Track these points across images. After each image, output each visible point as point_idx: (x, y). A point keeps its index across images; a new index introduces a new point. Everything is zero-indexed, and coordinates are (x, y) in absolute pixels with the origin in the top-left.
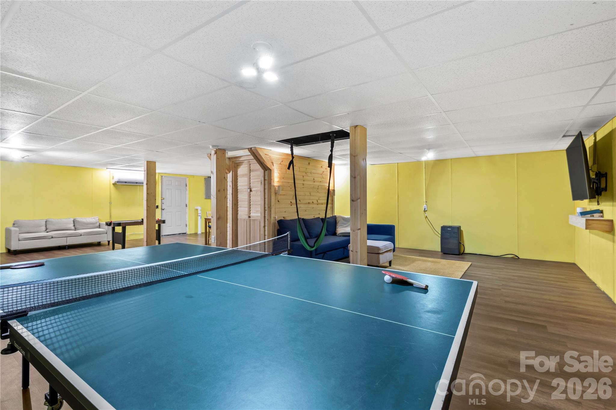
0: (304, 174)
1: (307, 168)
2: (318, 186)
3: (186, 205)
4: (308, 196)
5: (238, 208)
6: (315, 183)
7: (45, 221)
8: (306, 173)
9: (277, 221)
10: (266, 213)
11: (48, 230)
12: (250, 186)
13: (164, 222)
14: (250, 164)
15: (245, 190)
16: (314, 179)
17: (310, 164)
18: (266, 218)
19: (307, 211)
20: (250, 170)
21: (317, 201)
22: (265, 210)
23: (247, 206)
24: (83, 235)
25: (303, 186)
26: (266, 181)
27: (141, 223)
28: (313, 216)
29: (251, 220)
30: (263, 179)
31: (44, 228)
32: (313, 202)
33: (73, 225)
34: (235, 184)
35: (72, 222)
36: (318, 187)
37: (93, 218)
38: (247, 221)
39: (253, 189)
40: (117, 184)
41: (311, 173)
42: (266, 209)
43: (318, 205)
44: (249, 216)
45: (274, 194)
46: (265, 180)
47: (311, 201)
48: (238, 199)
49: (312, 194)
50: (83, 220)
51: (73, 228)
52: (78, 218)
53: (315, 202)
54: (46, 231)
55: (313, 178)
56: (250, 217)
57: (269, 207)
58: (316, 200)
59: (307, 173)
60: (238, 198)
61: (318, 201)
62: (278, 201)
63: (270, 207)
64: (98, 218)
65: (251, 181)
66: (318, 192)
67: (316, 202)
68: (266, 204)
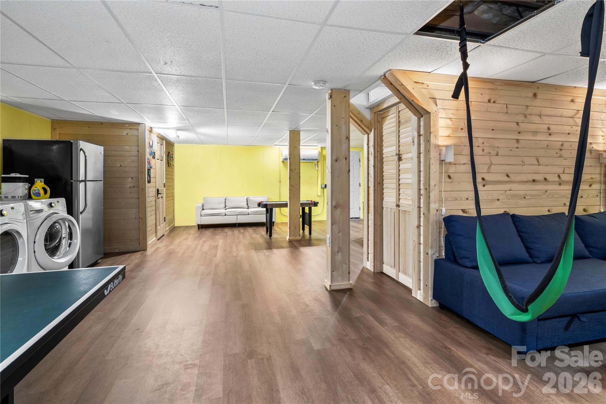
0: (520, 118)
1: (527, 106)
2: (561, 143)
3: (360, 184)
4: (532, 165)
5: (383, 189)
6: (551, 138)
7: (225, 198)
8: (526, 117)
9: (443, 217)
10: (422, 201)
11: (226, 208)
12: (399, 151)
13: (316, 204)
14: (399, 112)
15: (392, 159)
16: (549, 129)
17: (539, 96)
18: (422, 209)
19: (527, 197)
20: (399, 122)
21: (559, 177)
22: (420, 194)
23: (395, 187)
24: (250, 214)
25: (516, 145)
26: (422, 137)
27: (285, 205)
28: (547, 209)
29: (400, 211)
30: (416, 134)
31: (223, 205)
32: (545, 179)
33: (246, 203)
34: (379, 150)
35: (246, 200)
36: (562, 145)
37: (263, 196)
38: (394, 212)
39: (403, 157)
40: (285, 161)
41: (540, 116)
42: (422, 193)
43: (560, 184)
44: (398, 204)
45: (438, 162)
46: (419, 135)
47: (537, 177)
48: (384, 174)
49: (541, 160)
50: (255, 198)
51: (246, 206)
52: (250, 196)
53: (553, 178)
54: (225, 208)
55: (546, 127)
56: (398, 206)
57: (426, 189)
58: (557, 175)
59: (528, 116)
60: (383, 172)
61: (561, 176)
62: (449, 177)
63: (428, 190)
64: (267, 197)
65: (401, 141)
66: (560, 157)
67: (557, 179)
68: (422, 182)
